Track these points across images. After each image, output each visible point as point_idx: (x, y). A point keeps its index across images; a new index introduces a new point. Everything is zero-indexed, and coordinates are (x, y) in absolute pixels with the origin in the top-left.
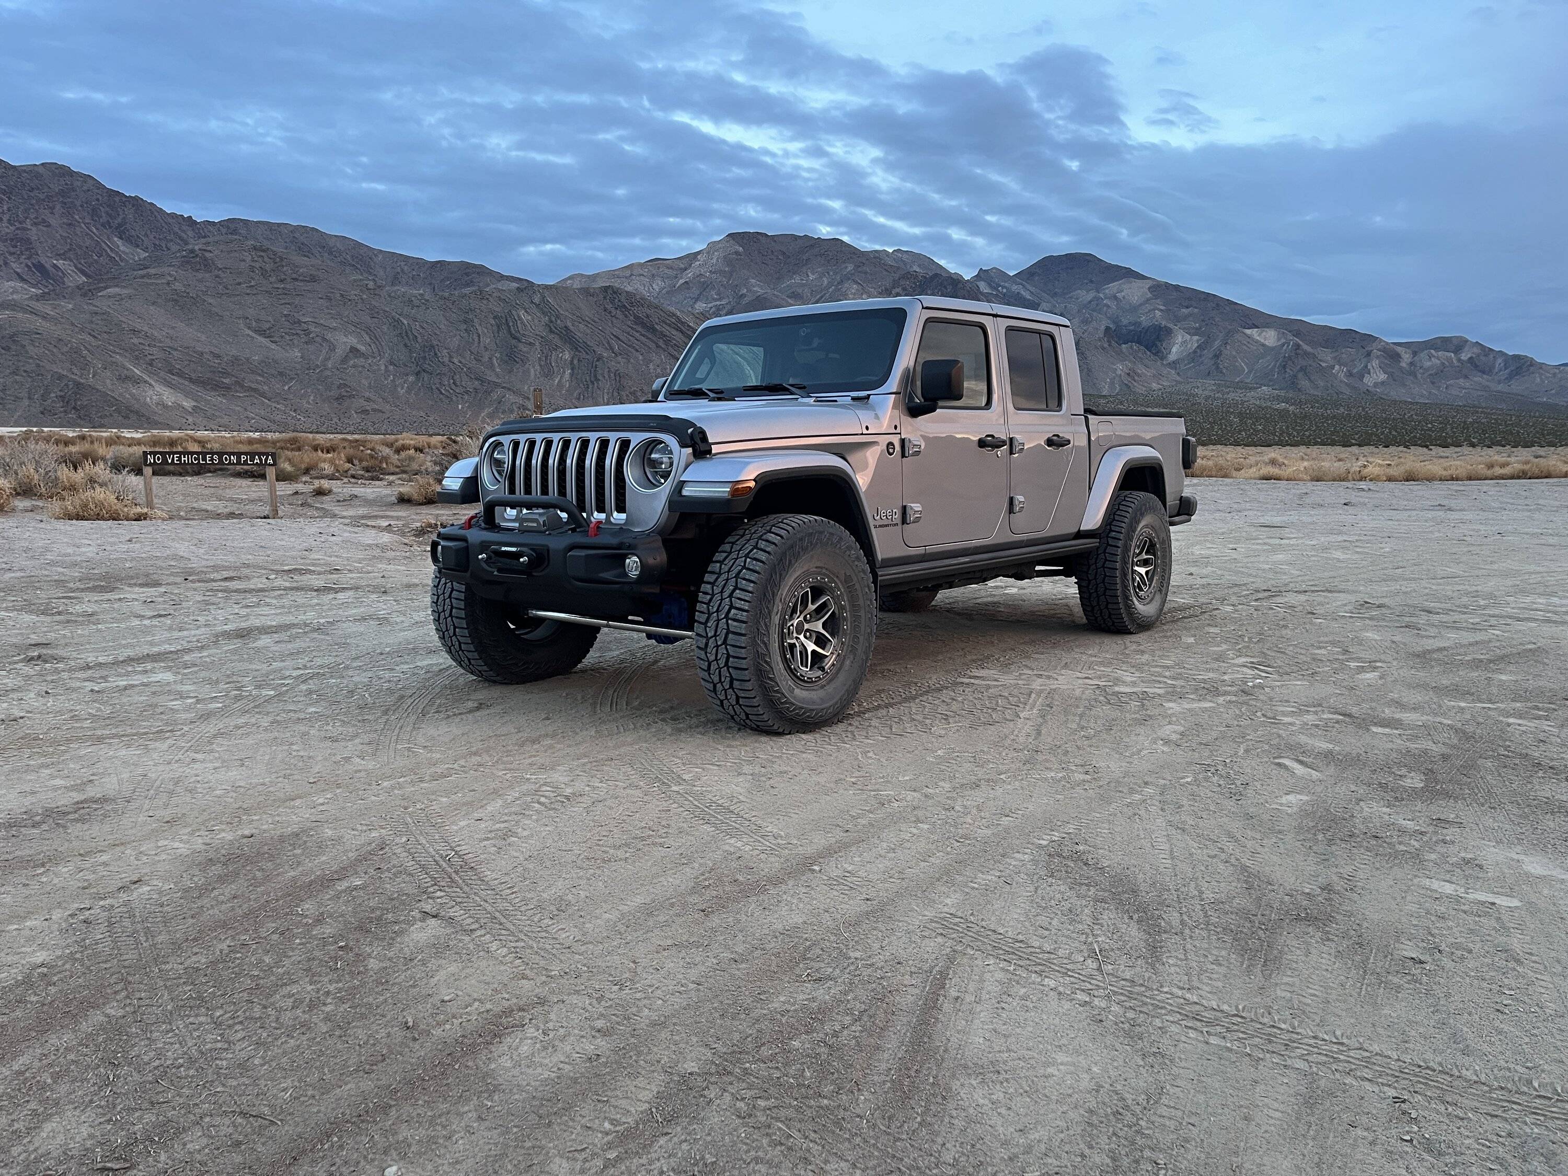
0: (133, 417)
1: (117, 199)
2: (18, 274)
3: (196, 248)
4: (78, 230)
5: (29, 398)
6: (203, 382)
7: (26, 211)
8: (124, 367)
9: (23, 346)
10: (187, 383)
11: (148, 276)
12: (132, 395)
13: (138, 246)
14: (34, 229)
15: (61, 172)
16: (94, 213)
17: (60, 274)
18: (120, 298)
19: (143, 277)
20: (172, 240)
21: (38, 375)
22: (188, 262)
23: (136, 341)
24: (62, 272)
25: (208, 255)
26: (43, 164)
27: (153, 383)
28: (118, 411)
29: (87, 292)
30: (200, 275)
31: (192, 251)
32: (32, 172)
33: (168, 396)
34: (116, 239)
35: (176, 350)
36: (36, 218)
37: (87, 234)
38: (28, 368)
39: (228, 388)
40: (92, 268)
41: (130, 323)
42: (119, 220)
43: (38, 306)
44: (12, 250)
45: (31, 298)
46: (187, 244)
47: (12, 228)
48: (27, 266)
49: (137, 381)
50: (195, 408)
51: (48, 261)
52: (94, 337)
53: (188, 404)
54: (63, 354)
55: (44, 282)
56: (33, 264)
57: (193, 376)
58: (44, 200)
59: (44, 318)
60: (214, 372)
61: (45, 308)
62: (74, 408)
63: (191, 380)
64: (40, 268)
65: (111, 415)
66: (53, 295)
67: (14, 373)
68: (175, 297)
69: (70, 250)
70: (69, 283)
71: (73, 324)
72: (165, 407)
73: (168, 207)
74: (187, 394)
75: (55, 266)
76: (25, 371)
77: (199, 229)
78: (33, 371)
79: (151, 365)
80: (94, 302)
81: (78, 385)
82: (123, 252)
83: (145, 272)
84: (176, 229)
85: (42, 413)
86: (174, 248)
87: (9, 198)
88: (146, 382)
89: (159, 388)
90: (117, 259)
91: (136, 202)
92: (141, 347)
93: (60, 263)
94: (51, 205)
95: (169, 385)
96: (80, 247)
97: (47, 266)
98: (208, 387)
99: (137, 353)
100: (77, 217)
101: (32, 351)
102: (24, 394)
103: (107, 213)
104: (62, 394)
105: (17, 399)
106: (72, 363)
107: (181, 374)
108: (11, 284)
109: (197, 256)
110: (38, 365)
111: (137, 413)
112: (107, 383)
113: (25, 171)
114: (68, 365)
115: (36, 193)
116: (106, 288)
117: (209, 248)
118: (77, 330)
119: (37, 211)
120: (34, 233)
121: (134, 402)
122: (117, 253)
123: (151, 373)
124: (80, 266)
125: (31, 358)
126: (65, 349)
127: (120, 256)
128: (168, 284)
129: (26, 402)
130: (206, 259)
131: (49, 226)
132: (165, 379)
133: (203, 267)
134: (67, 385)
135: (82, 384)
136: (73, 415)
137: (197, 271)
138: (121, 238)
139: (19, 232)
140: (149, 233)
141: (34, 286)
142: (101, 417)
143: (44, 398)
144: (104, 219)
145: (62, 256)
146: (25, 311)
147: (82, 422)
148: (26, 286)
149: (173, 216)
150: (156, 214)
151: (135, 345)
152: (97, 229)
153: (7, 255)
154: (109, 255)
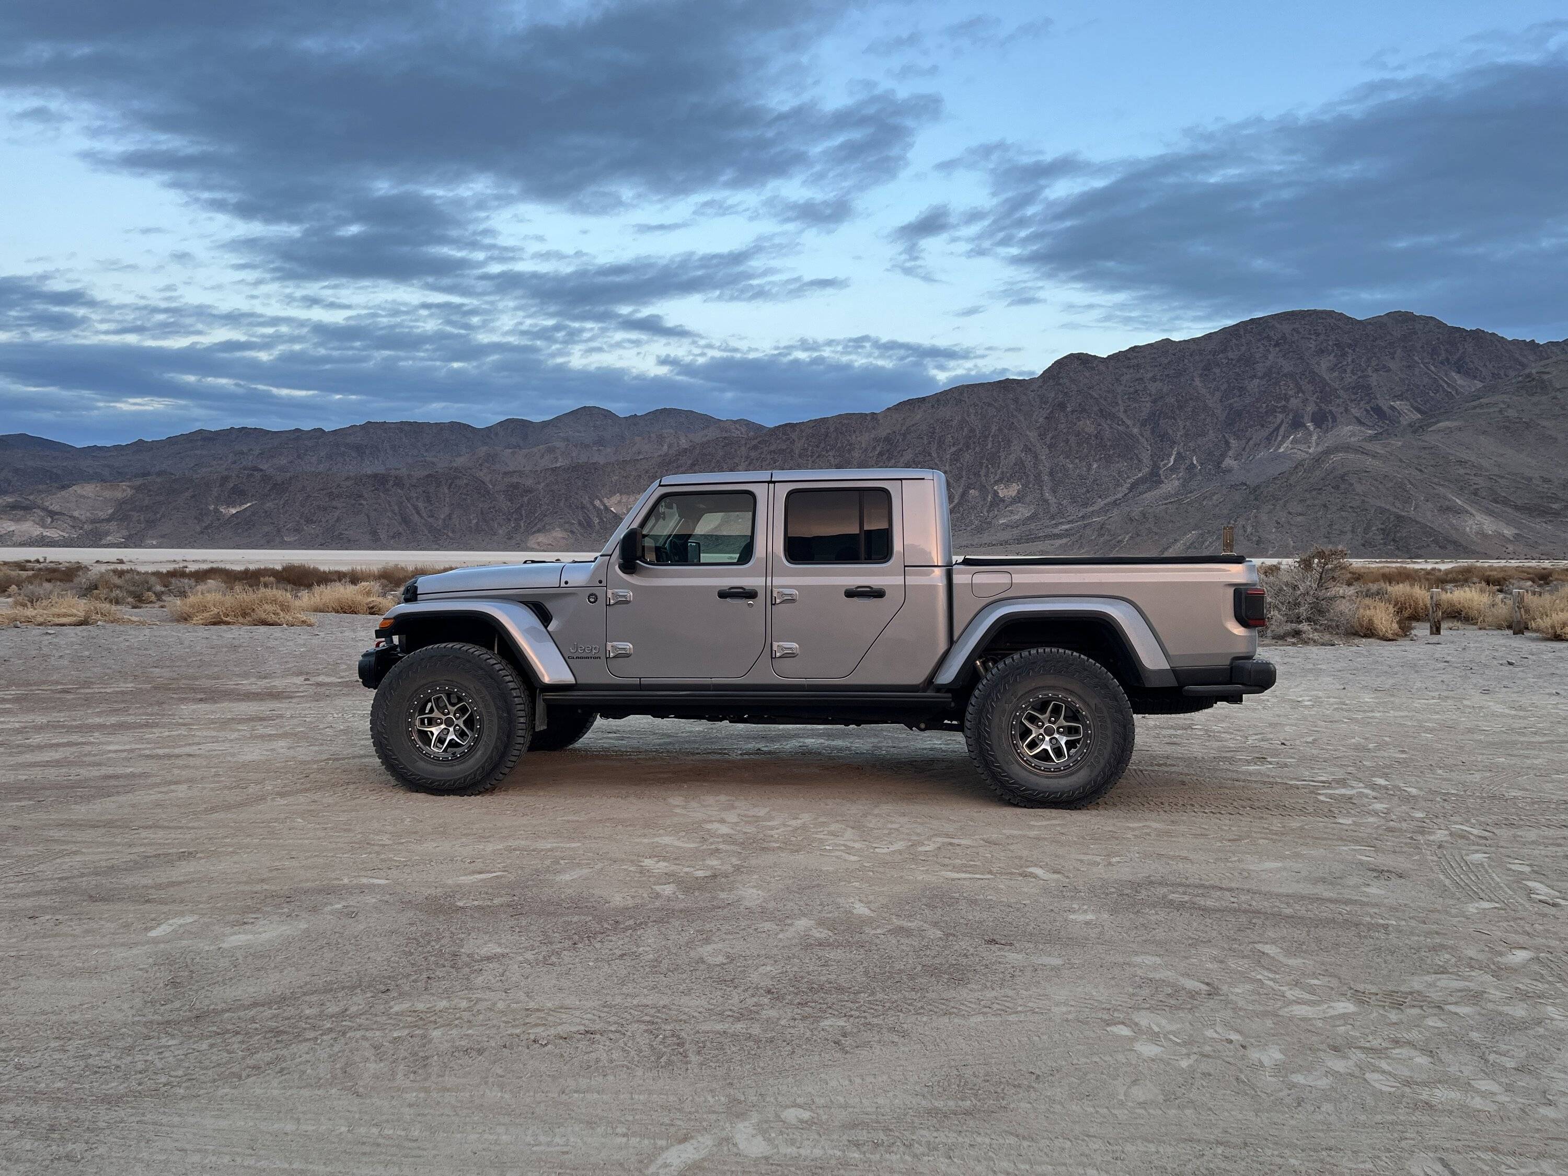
0: (1450, 547)
1: (1457, 335)
2: (1357, 418)
3: (1534, 371)
4: (1417, 371)
5: (1353, 532)
6: (1528, 509)
7: (1369, 360)
8: (1445, 498)
9: (1351, 485)
10: (1510, 510)
11: (1481, 406)
12: (1451, 525)
13: (1475, 377)
14: (1375, 375)
15: (1403, 318)
16: (1434, 352)
17: (1396, 413)
18: (1449, 431)
19: (1475, 408)
20: (1511, 367)
21: (1362, 510)
22: (1522, 388)
23: (1462, 471)
24: (1399, 413)
25: (1546, 377)
26: (1387, 314)
27: (1474, 512)
28: (1436, 542)
29: (1417, 429)
30: (1535, 399)
31: (1529, 375)
32: (1377, 323)
33: (1489, 525)
34: (1454, 374)
35: (1502, 477)
36: (1377, 365)
37: (1426, 373)
38: (1354, 504)
39: (1557, 514)
40: (1428, 405)
41: (1458, 454)
42: (1458, 355)
43: (1369, 446)
44: (1353, 397)
45: (1365, 440)
46: (1524, 366)
47: (1355, 377)
48: (1366, 410)
49: (1458, 511)
50: (1517, 536)
51: (1384, 403)
52: (1421, 471)
53: (1508, 532)
54: (1388, 489)
55: (1380, 423)
56: (1372, 408)
57: (1519, 503)
58: (1386, 348)
59: (1374, 457)
60: (1542, 498)
61: (1377, 447)
62: (1394, 540)
63: (1517, 508)
64: (1378, 411)
65: (1428, 545)
66: (1385, 435)
67: (1341, 509)
68: (1507, 424)
69: (1407, 390)
70: (1404, 422)
71: (1401, 461)
72: (1485, 536)
73: (1509, 334)
74: (1509, 522)
75: (1392, 408)
76: (1351, 507)
77: (1541, 351)
78: (1359, 507)
79: (1475, 494)
80: (1423, 438)
81: (1399, 517)
82: (1460, 386)
83: (1477, 402)
84: (1517, 356)
85: (1364, 545)
86: (1512, 373)
87: (1354, 350)
88: (1467, 512)
89: (1480, 517)
90: (1453, 393)
91: (1477, 335)
92: (1467, 477)
93: (1397, 404)
94: (1392, 351)
95: (1490, 513)
96: (1418, 387)
97: (1385, 408)
98: (1535, 513)
99: (1462, 484)
100: (1416, 358)
101: (1359, 488)
102: (1349, 528)
103: (1446, 350)
104: (1383, 526)
105: (1342, 532)
106: (1396, 498)
107: (1505, 502)
108: (1350, 428)
109: (1533, 379)
110: (1363, 501)
111: (1455, 542)
112: (1427, 515)
113: (1370, 324)
114: (1391, 499)
115: (1378, 342)
116: (1436, 423)
117: (1547, 370)
118: (1404, 465)
119: (1378, 358)
120: (1374, 380)
121: (1453, 532)
122: (1453, 387)
123: (1473, 502)
124: (1416, 404)
125: (1357, 494)
126: (1391, 484)
127: (1457, 390)
128: (1500, 411)
129: (1349, 535)
130: (1543, 382)
131: (1389, 370)
132: (1487, 508)
133: (1539, 390)
134: (1388, 518)
135: (1403, 517)
136: (1391, 547)
137: (1533, 395)
138: (1459, 372)
139: (1360, 380)
140: (1488, 364)
141: (1370, 428)
142: (1418, 548)
143: (1366, 530)
144: (1443, 355)
145: (1400, 397)
146: (1356, 451)
147: (1400, 553)
148: (1363, 429)
149: (1515, 342)
150: (1496, 343)
151: (1461, 476)
152: (1436, 367)
153: (1348, 402)
154: (1444, 390)
